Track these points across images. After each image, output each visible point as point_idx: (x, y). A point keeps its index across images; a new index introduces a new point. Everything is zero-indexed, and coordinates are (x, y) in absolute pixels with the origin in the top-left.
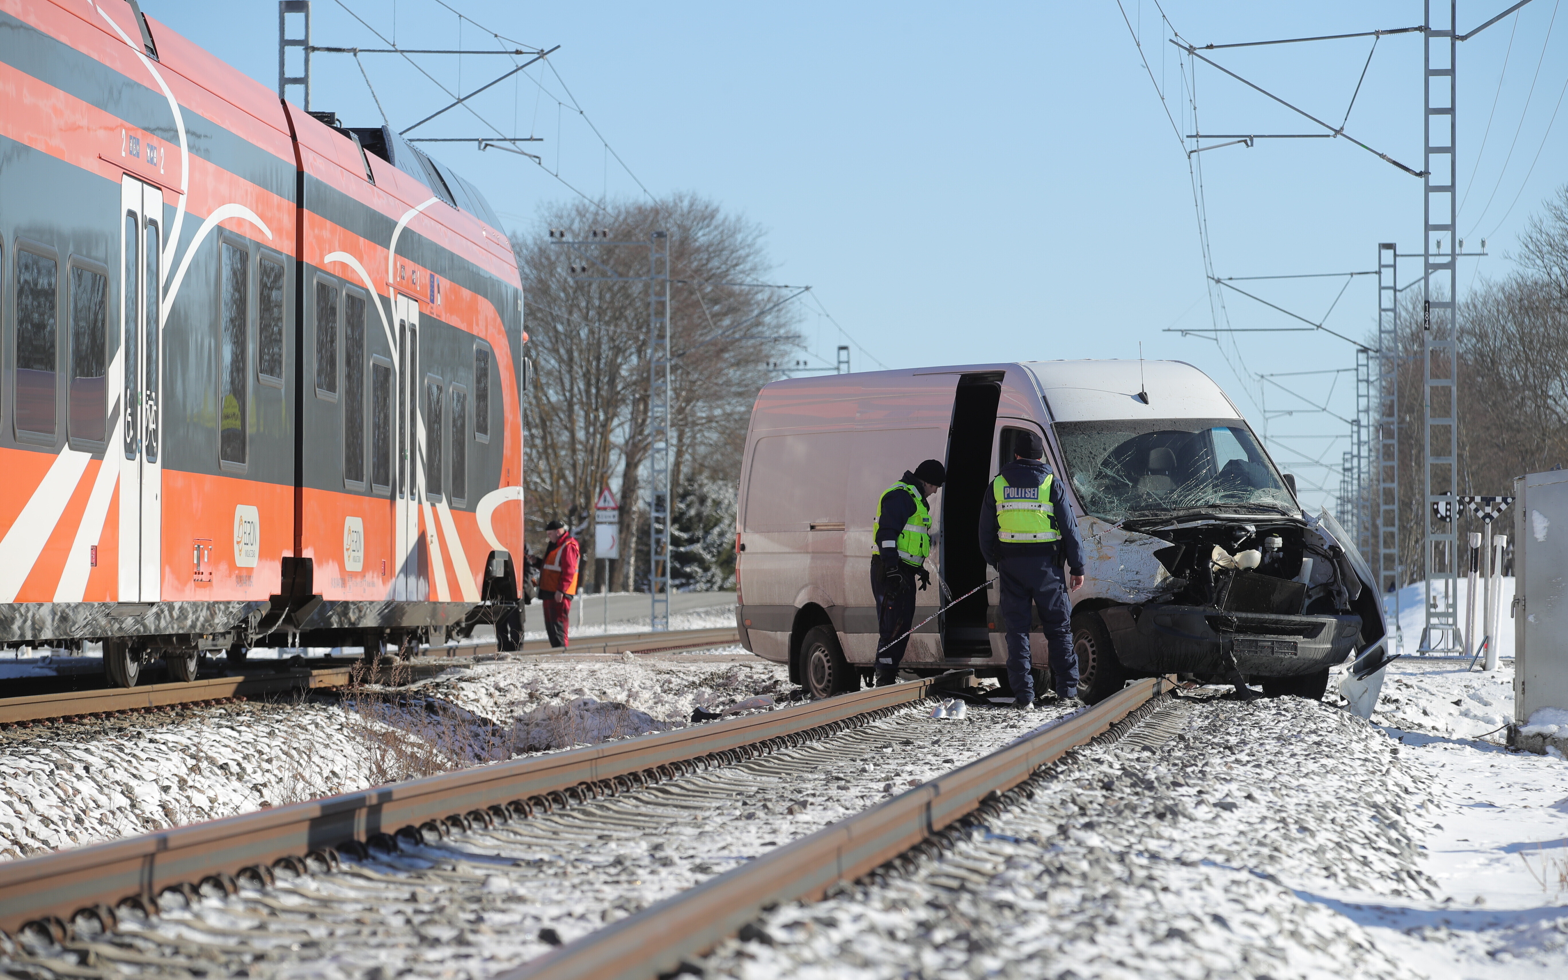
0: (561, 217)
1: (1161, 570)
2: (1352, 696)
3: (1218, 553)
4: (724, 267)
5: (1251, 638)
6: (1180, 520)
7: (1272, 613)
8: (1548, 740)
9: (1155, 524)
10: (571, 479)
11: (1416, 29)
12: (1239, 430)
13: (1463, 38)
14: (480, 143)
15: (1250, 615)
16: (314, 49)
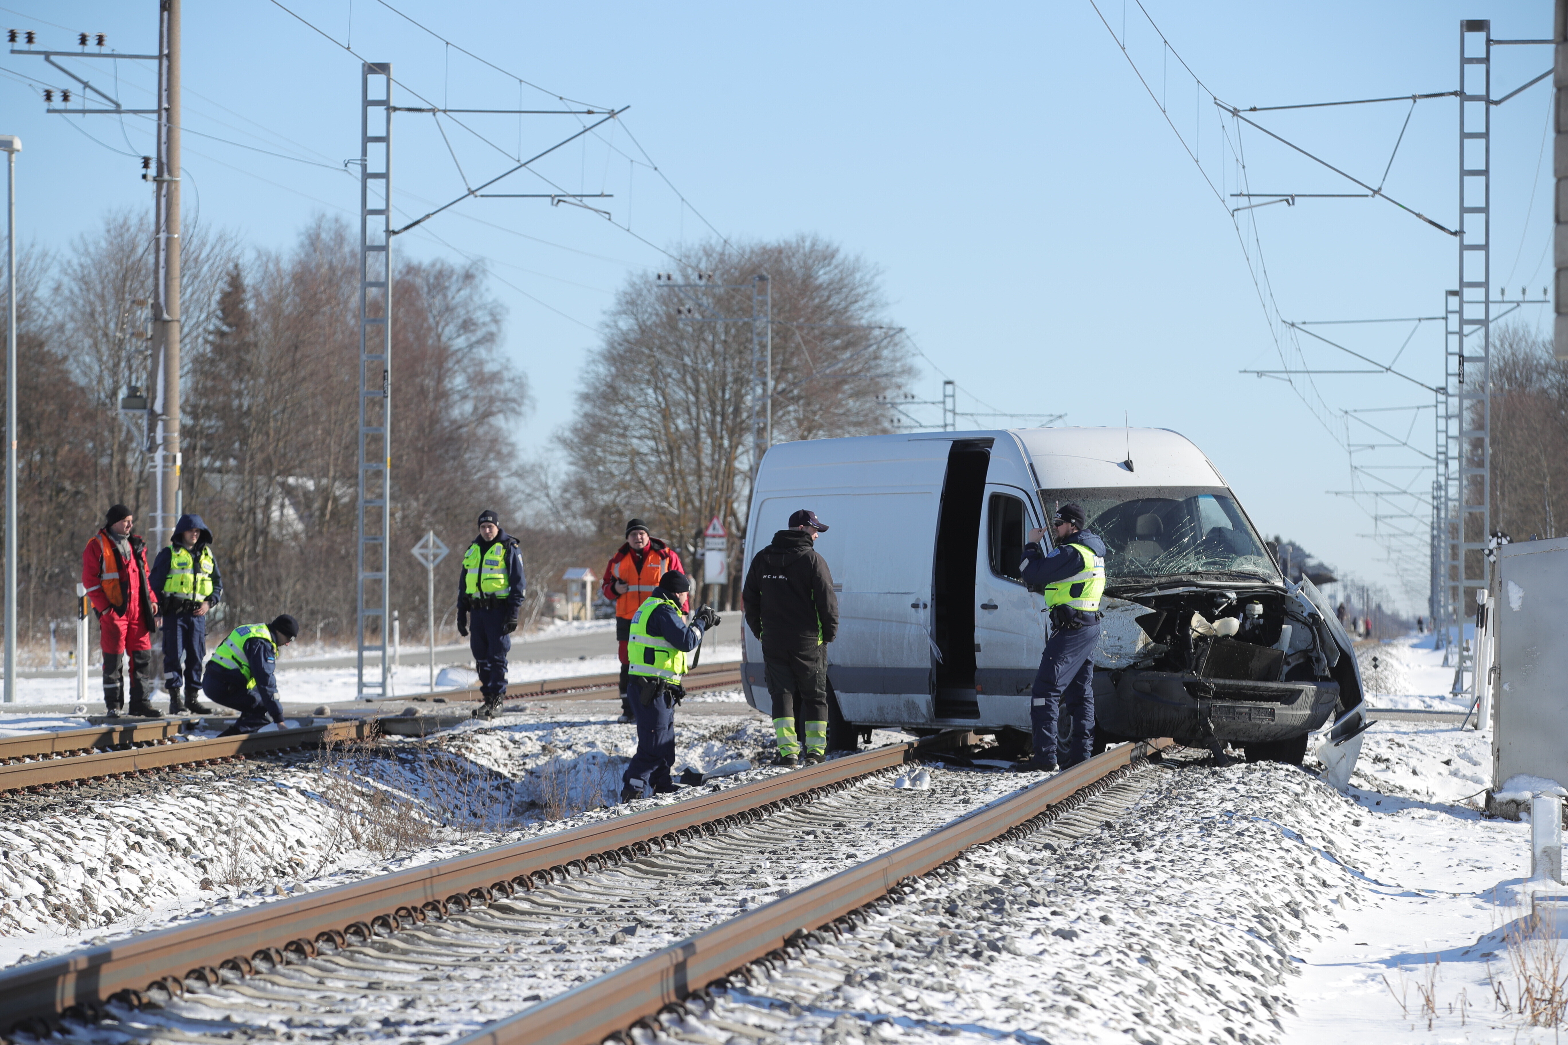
0: (688, 257)
1: (1143, 636)
2: (1330, 762)
3: (1197, 621)
4: (843, 304)
5: (1229, 704)
6: (1161, 587)
7: (1250, 679)
8: (1521, 807)
9: (1137, 590)
10: (697, 504)
11: (1451, 94)
12: (1224, 498)
13: (1497, 103)
14: (553, 198)
15: (1228, 682)
16: (395, 109)
